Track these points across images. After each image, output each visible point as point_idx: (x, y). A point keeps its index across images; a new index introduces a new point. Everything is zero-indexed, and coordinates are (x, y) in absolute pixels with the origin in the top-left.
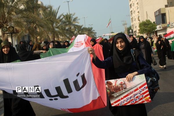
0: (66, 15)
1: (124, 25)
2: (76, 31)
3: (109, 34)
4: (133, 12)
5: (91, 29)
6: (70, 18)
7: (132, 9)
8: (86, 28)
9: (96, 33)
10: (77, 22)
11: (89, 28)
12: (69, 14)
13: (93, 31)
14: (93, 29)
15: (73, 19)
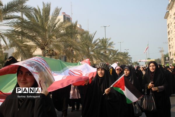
0: (102, 39)
1: (161, 51)
2: (111, 55)
3: (145, 60)
4: (170, 39)
5: (127, 53)
6: (106, 42)
7: (169, 36)
8: (121, 53)
9: (131, 58)
10: (112, 47)
11: (125, 53)
12: (105, 38)
13: (129, 56)
14: (128, 54)
15: (108, 43)
